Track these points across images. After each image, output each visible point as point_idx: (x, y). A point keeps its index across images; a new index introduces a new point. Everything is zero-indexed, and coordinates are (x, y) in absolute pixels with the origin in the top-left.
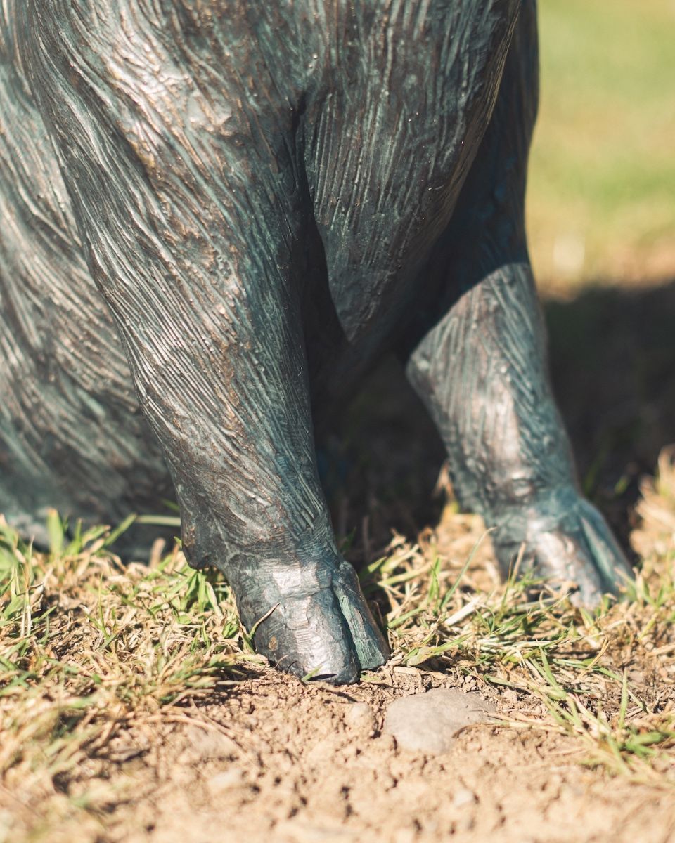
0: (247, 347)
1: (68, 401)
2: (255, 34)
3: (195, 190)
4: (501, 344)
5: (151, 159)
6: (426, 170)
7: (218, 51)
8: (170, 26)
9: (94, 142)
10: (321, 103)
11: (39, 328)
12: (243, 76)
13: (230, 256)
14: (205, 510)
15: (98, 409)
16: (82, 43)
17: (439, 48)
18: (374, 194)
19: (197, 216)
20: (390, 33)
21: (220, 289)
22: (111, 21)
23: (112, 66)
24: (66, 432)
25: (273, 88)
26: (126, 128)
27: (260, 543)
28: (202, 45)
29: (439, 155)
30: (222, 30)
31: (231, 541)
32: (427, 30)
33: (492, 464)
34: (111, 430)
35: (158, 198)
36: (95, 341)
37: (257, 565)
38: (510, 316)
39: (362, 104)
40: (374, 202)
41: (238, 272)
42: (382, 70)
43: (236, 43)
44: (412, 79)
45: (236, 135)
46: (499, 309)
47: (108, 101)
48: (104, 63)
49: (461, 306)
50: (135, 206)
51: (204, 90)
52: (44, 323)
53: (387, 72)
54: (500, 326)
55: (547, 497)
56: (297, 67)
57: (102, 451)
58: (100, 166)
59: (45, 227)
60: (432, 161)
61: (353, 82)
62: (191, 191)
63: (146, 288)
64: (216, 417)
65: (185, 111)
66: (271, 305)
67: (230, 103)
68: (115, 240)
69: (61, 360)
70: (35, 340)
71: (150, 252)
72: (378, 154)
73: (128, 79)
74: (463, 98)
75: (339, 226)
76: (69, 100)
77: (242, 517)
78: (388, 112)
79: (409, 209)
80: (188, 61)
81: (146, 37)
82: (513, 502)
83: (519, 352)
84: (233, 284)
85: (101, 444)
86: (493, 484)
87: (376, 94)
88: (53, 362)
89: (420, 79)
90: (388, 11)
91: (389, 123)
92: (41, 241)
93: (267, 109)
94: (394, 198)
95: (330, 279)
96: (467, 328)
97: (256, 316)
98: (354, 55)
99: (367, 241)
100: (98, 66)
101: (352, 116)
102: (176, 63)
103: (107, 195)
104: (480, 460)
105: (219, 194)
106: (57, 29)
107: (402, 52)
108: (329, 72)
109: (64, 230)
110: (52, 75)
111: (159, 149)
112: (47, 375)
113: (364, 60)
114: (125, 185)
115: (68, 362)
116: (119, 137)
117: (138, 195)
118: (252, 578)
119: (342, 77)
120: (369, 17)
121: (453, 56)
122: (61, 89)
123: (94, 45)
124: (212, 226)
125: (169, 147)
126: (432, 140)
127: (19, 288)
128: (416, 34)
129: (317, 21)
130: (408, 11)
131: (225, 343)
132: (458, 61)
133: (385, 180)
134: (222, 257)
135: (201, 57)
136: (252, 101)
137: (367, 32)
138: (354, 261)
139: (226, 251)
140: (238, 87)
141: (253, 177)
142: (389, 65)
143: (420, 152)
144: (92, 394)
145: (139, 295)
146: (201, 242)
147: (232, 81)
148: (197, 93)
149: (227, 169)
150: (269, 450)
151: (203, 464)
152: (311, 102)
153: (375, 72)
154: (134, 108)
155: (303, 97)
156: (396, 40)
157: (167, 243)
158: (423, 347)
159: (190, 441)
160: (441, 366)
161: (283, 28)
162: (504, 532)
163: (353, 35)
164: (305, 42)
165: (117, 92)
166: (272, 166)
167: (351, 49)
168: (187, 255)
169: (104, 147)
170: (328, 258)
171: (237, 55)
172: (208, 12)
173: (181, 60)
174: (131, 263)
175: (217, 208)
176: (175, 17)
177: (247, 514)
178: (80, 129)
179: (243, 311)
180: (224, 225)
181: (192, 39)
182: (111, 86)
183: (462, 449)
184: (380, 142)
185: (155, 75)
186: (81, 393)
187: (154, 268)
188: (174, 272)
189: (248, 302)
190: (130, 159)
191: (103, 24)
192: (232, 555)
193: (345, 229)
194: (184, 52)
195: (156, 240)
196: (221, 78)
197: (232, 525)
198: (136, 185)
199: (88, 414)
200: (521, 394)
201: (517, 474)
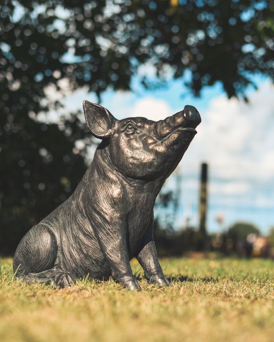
0: (122, 246)
1: (90, 261)
2: (123, 204)
3: (115, 225)
4: (151, 252)
5: (109, 220)
6: (144, 223)
7: (118, 206)
8: (112, 203)
9: (100, 220)
10: (131, 213)
11: (86, 250)
12: (122, 209)
13: (120, 234)
14: (116, 270)
15: (94, 262)
16: (98, 206)
17: (147, 206)
18: (137, 227)
19: (115, 228)
20: (140, 204)
21: (119, 238)
22: (103, 203)
23: (103, 209)
24: (89, 267)
25: (125, 211)
26: (105, 217)
27: (124, 274)
28: (116, 205)
29: (146, 221)
30: (119, 203)
31: (120, 274)
32: (145, 203)
33: (151, 269)
34: (96, 266)
35: (110, 226)
36: (95, 251)
37: (123, 277)
38: (152, 248)
39: (136, 214)
40: (137, 228)
41: (121, 236)
42: (139, 208)
43: (121, 205)
44: (143, 210)
45: (120, 217)
46: (151, 247)
47: (103, 214)
48: (102, 208)
49: (145, 247)
50: (106, 227)
51: (116, 211)
52: (87, 249)
53: (140, 209)
54: (151, 250)
55: (159, 273)
56: (128, 208)
57: (94, 269)
58: (101, 223)
59: (88, 235)
60: (145, 222)
61: (135, 210)
62: (114, 225)
63: (107, 239)
64: (118, 256)
65: (113, 214)
66: (125, 240)
67: (120, 213)
68: (103, 233)
69: (89, 255)
70: (85, 252)
71: (108, 234)
72: (138, 221)
73: (106, 210)
74: (149, 213)
75: (132, 232)
76: (95, 215)
77: (121, 270)
78: (139, 215)
79: (141, 229)
80: (114, 207)
81: (108, 205)
82: (154, 275)
83: (154, 253)
84: (120, 237)
85: (94, 268)
86: (151, 272)
87: (138, 212)
88: (88, 255)
89: (144, 210)
90: (140, 201)
91: (139, 216)
92: (87, 237)
93: (124, 214)
94: (140, 227)
95: (130, 240)
96: (147, 250)
97: (123, 242)
98: (135, 207)
99: (135, 234)
100: (101, 209)
101: (135, 215)
102: (112, 208)
103: (101, 226)
104: (149, 269)
105: (118, 225)
106: (94, 205)
107: (142, 206)
108: (132, 209)
109: (91, 235)
110: (92, 212)
111: (110, 219)
112: (87, 257)
113: (137, 208)
114: (105, 225)
115: (91, 255)
116: (104, 219)
117: (107, 226)
118: (123, 279)
119: (134, 210)
120: (138, 202)
121: (148, 207)
122: (94, 213)
123: (100, 206)
124: (117, 229)
125: (111, 219)
126: (145, 219)
127: (83, 245)
128: (144, 204)
129: (131, 202)
130: (143, 201)
131: (119, 245)
132: (149, 208)
133: (139, 225)
134: (119, 234)
135: (116, 207)
136: (123, 213)
137: (137, 204)
138: (134, 237)
139: (119, 233)
140: (121, 211)
141: (123, 223)
142: (140, 208)
143: (143, 221)
144: (94, 260)
145: (106, 240)
146: (116, 232)
147: (120, 210)
148: (115, 212)
149: (119, 222)
150: (125, 260)
151: (116, 263)
152: (130, 213)
153: (138, 209)
154: (107, 214)
155: (129, 212)
156: (141, 204)
157: (111, 232)
158: (140, 253)
159: (114, 260)
160: (143, 256)
161: (127, 203)
162: (153, 279)
163: (135, 204)
164: (129, 205)
165: (104, 212)
166: (125, 222)
167: (135, 206)
168: (114, 234)
169: (101, 220)
170: (130, 237)
171: (121, 206)
172: (117, 201)
173: (113, 207)
174: (105, 236)
175: (118, 227)
176: (113, 202)
177: (122, 270)
178: (97, 218)
179: (122, 241)
180: (119, 229)
181: (115, 205)
182: (103, 211)
183: (146, 268)
184: (138, 219)
185: (110, 210)
186: (92, 260)
187: (109, 236)
188: (112, 236)
189: (122, 240)
190: (106, 221)
191: (102, 203)
192: (119, 276)
193: (133, 232)
194: (114, 206)
195: (109, 232)
196: (119, 209)
197: (120, 272)
198: (107, 225)
199: (93, 263)
200: (155, 259)
201: (154, 270)
